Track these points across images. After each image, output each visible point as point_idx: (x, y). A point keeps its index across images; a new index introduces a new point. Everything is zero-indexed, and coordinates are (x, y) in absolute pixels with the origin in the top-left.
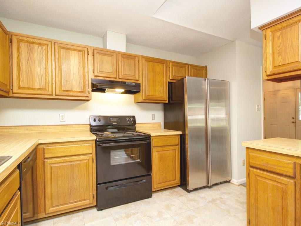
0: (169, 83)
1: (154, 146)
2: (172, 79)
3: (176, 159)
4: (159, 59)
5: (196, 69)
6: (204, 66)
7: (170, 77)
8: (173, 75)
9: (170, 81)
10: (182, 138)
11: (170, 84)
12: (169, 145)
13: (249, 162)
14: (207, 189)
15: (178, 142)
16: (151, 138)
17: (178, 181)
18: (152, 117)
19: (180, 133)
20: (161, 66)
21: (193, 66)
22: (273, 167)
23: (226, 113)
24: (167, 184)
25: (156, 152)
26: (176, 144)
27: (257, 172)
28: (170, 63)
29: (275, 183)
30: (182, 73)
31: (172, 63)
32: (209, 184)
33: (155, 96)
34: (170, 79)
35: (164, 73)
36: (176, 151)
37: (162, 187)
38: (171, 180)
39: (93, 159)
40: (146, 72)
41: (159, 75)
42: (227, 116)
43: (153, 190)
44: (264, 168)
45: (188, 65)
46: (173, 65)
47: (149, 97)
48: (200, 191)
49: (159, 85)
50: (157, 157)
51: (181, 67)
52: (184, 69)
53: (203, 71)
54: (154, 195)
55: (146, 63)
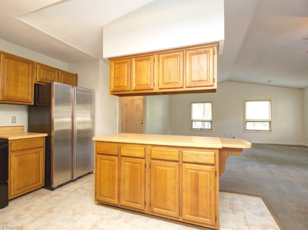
0: (35, 84)
1: (12, 150)
2: (39, 81)
3: (40, 161)
4: (24, 58)
5: (66, 75)
6: (75, 74)
7: (36, 79)
8: (40, 77)
9: (36, 83)
10: (48, 140)
11: (37, 87)
12: (31, 148)
13: (97, 151)
14: (72, 183)
15: (43, 144)
16: (9, 142)
17: (42, 182)
18: (12, 120)
19: (46, 135)
20: (25, 66)
21: (63, 72)
22: (109, 151)
23: (91, 116)
24: (28, 188)
25: (15, 156)
26: (41, 146)
27: (101, 157)
28: (38, 65)
29: (109, 162)
30: (51, 76)
31: (39, 65)
32: (73, 178)
33: (17, 97)
34: (37, 81)
35: (29, 75)
36: (40, 153)
37: (22, 192)
38: (33, 183)
40: (6, 70)
41: (22, 75)
42: (91, 118)
43: (10, 198)
44: (105, 153)
45: (59, 70)
46: (40, 67)
47: (8, 97)
48: (64, 186)
49: (22, 86)
50: (16, 162)
51: (50, 71)
52: (53, 73)
53: (73, 78)
54: (11, 204)
55: (6, 60)
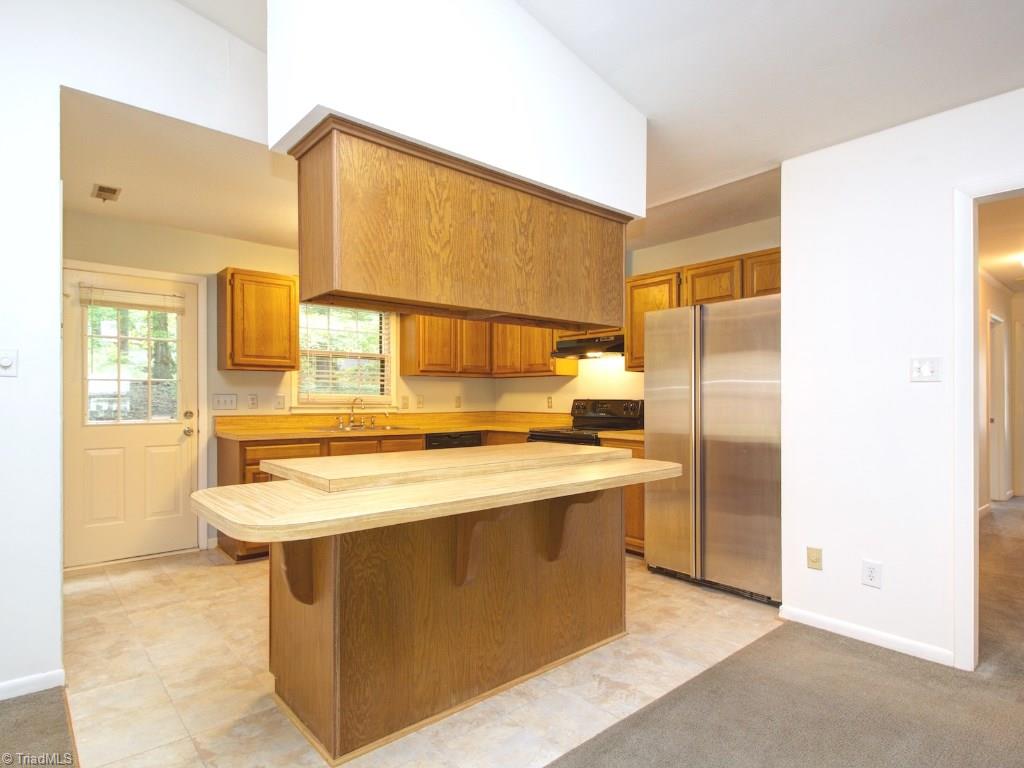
31: (692, 271)
45: (743, 258)
51: (717, 272)
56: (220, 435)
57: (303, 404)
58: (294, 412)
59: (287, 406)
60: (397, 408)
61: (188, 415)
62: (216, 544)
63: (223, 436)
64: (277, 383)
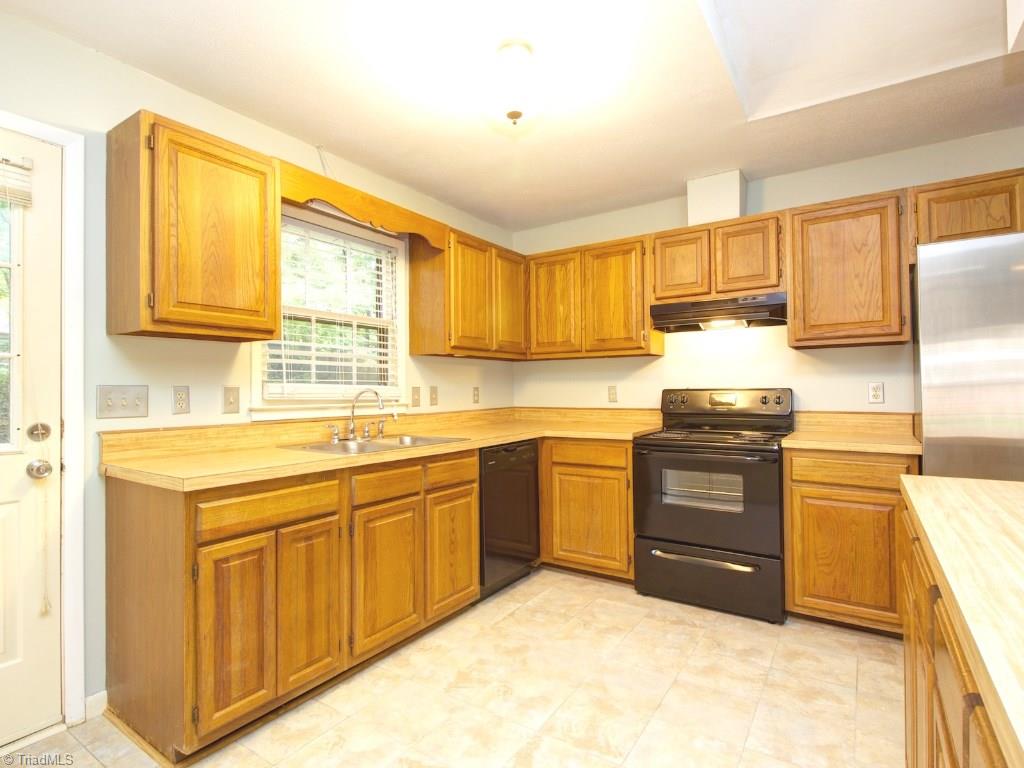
1: (793, 477)
3: (892, 537)
8: (930, 235)
12: (855, 483)
19: (917, 450)
25: (803, 497)
28: (919, 196)
30: (988, 215)
37: (827, 611)
38: (867, 602)
39: (628, 482)
46: (931, 200)
52: (1000, 198)
56: (112, 473)
57: (269, 402)
58: (257, 417)
59: (244, 405)
60: (407, 406)
61: (38, 432)
62: (104, 705)
63: (120, 475)
64: (228, 361)
